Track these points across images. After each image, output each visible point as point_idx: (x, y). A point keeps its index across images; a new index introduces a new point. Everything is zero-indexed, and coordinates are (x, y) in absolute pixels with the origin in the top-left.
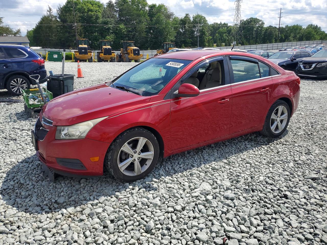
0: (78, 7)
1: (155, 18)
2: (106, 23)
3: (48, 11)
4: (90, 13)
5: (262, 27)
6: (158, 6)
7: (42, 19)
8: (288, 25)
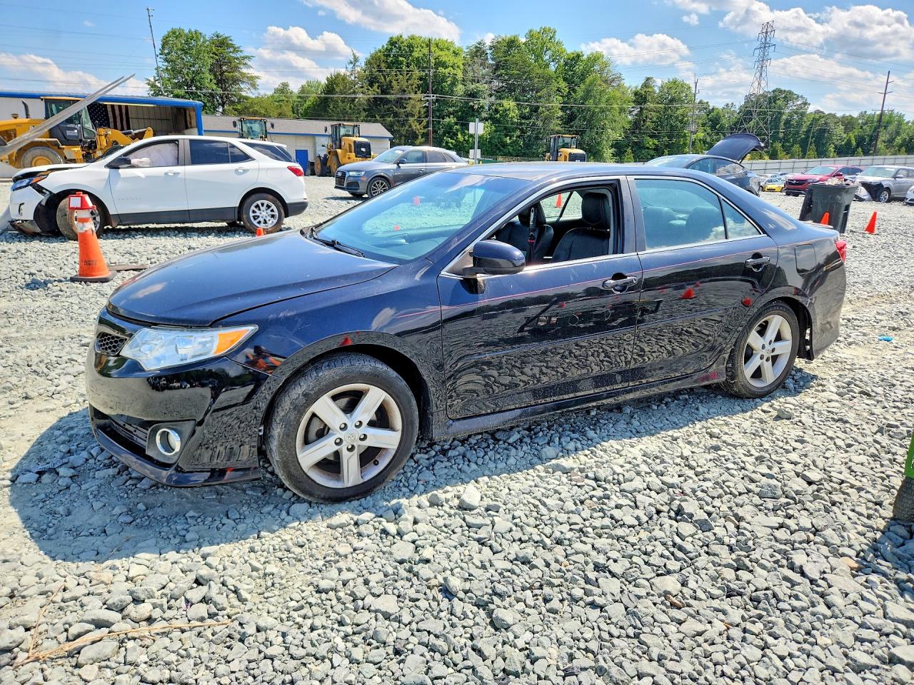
0: (416, 54)
1: (582, 86)
2: (473, 95)
3: (351, 63)
4: (441, 70)
5: (803, 115)
6: (589, 58)
7: (328, 79)
8: (866, 112)
